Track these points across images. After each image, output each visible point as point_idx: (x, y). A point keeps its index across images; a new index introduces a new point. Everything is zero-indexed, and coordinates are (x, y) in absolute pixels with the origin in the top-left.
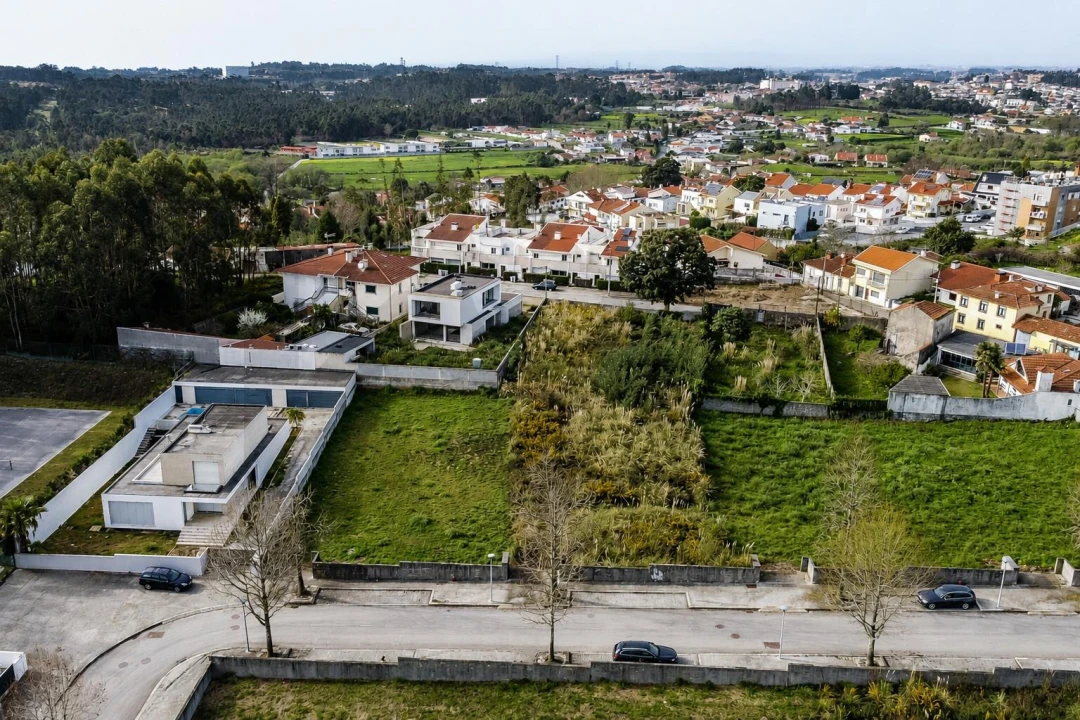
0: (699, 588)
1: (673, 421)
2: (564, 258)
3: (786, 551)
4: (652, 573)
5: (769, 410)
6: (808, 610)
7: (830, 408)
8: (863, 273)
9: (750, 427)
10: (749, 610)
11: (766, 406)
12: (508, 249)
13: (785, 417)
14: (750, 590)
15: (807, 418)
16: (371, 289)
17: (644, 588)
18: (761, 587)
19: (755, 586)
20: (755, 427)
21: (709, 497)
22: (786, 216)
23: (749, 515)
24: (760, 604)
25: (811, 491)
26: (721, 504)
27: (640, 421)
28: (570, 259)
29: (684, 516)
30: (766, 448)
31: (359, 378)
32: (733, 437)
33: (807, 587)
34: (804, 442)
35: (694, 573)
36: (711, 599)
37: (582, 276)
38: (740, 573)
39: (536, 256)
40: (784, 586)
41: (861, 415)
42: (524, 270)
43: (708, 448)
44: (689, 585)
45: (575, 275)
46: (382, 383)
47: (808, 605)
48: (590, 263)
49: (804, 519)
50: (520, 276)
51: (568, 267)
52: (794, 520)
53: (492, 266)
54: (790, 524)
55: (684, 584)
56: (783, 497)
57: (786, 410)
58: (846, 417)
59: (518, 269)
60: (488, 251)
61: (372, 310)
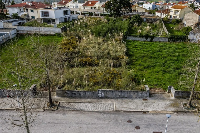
0: (120, 100)
1: (116, 41)
2: (92, 8)
3: (159, 83)
4: (99, 93)
5: (149, 40)
6: (174, 112)
7: (169, 38)
8: (172, 12)
9: (143, 44)
10: (145, 112)
11: (148, 38)
12: (77, 7)
13: (154, 42)
14: (144, 101)
15: (161, 42)
16: (32, 11)
17: (95, 100)
18: (150, 100)
19: (146, 99)
20: (144, 44)
21: (127, 64)
22: (150, 7)
23: (143, 70)
24: (150, 109)
25: (166, 62)
26: (132, 66)
27: (105, 41)
28: (93, 9)
29: (116, 70)
30: (148, 49)
31: (17, 31)
32: (137, 46)
33: (171, 100)
34: (161, 48)
35: (118, 93)
36: (126, 106)
37: (96, 13)
38: (140, 93)
39: (84, 8)
40: (161, 99)
41: (179, 41)
42: (82, 12)
43: (128, 49)
44: (115, 99)
45: (95, 13)
46: (25, 32)
47: (173, 109)
48: (99, 9)
49: (165, 71)
50: (80, 14)
51: (93, 11)
52: (162, 72)
53: (73, 11)
54: (160, 73)
55: (113, 98)
56: (156, 64)
57: (154, 40)
58: (174, 41)
59: (80, 12)
60: (72, 7)
61: (33, 17)
